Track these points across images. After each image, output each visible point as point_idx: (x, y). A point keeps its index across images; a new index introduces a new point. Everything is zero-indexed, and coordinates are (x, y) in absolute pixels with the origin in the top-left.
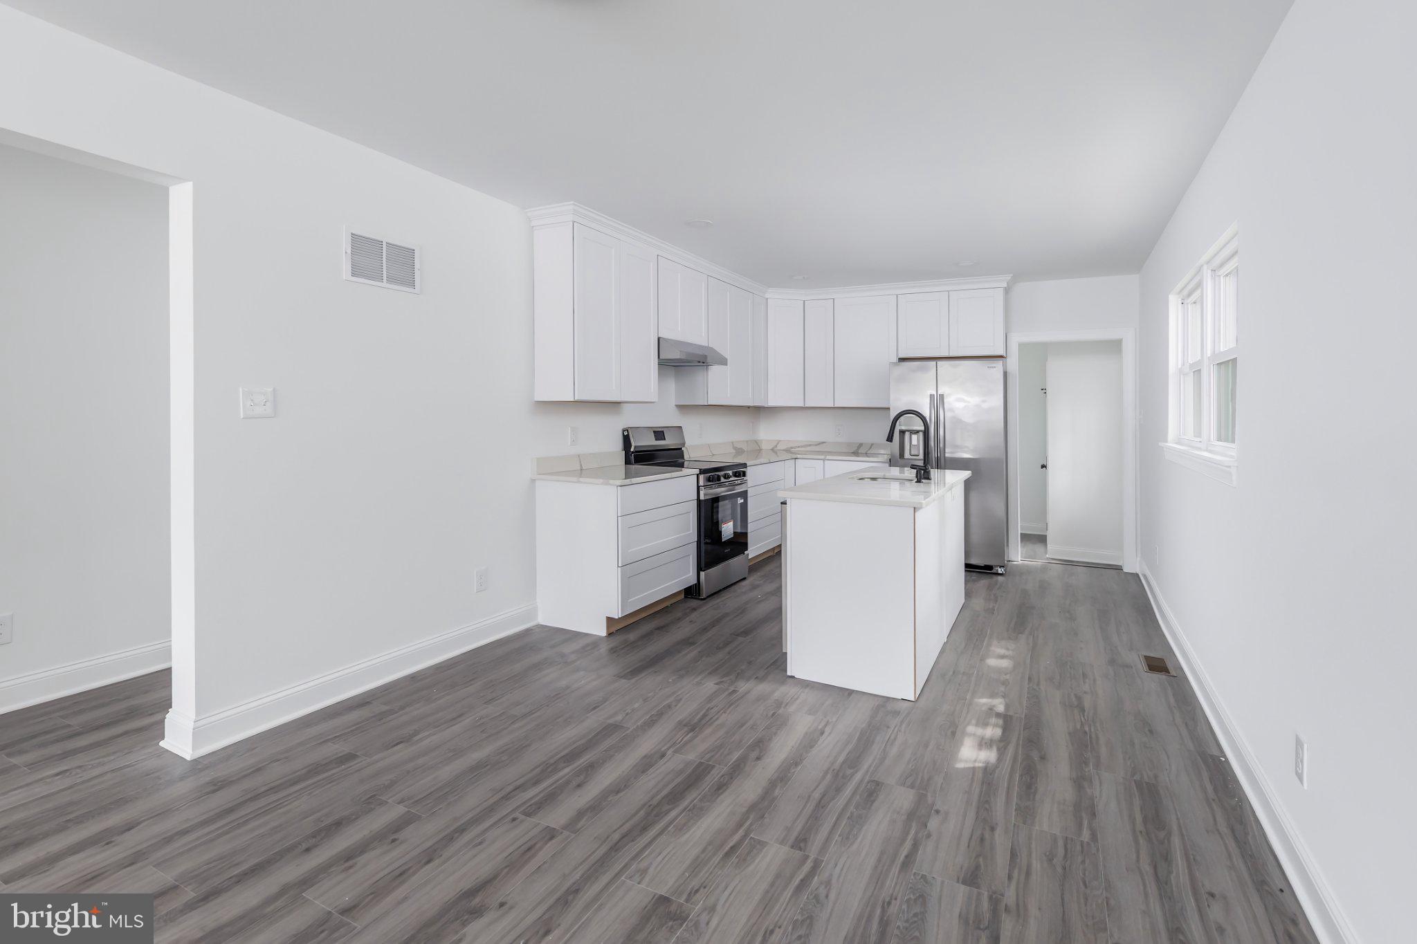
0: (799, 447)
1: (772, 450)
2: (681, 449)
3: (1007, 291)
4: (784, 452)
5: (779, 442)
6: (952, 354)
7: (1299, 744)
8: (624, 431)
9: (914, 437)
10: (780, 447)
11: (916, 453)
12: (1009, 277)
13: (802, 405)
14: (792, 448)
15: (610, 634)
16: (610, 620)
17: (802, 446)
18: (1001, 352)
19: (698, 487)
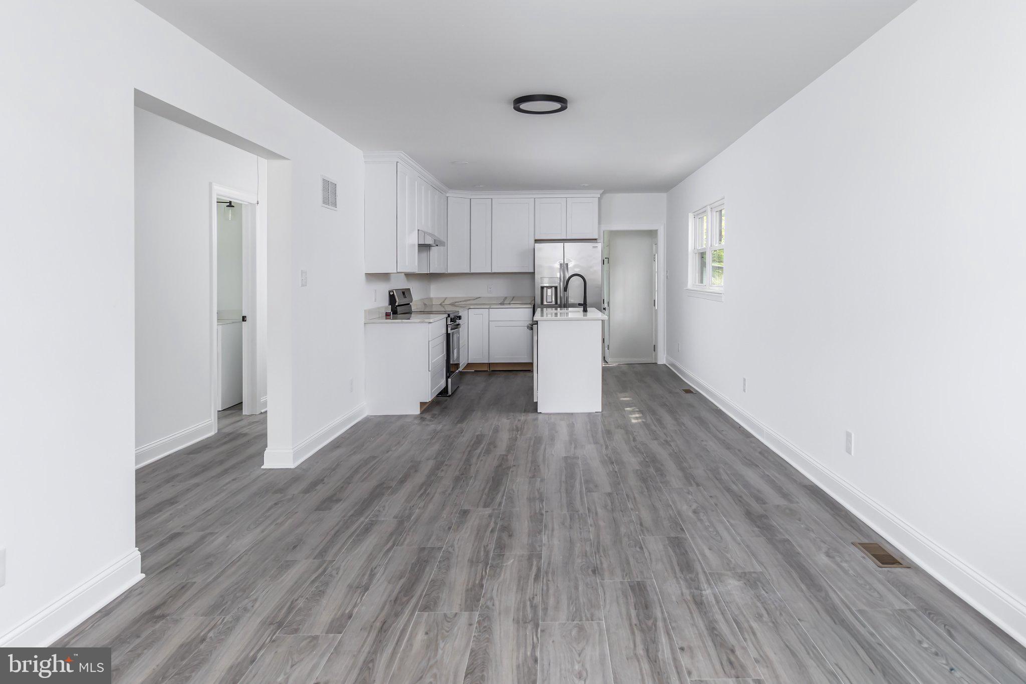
0: (461, 302)
1: (441, 304)
2: (409, 304)
3: (600, 199)
4: (450, 306)
5: (446, 298)
6: (569, 238)
7: (744, 380)
8: (389, 292)
9: (549, 291)
10: (446, 302)
11: (550, 301)
12: (601, 191)
13: (469, 272)
14: (456, 302)
15: (422, 413)
16: (422, 404)
17: (463, 301)
18: (596, 237)
19: (447, 325)
